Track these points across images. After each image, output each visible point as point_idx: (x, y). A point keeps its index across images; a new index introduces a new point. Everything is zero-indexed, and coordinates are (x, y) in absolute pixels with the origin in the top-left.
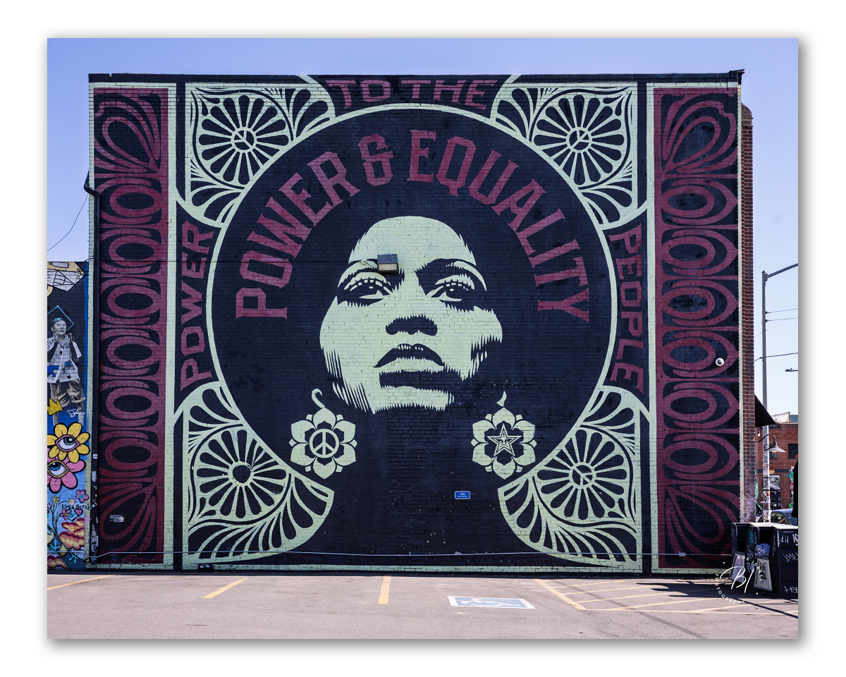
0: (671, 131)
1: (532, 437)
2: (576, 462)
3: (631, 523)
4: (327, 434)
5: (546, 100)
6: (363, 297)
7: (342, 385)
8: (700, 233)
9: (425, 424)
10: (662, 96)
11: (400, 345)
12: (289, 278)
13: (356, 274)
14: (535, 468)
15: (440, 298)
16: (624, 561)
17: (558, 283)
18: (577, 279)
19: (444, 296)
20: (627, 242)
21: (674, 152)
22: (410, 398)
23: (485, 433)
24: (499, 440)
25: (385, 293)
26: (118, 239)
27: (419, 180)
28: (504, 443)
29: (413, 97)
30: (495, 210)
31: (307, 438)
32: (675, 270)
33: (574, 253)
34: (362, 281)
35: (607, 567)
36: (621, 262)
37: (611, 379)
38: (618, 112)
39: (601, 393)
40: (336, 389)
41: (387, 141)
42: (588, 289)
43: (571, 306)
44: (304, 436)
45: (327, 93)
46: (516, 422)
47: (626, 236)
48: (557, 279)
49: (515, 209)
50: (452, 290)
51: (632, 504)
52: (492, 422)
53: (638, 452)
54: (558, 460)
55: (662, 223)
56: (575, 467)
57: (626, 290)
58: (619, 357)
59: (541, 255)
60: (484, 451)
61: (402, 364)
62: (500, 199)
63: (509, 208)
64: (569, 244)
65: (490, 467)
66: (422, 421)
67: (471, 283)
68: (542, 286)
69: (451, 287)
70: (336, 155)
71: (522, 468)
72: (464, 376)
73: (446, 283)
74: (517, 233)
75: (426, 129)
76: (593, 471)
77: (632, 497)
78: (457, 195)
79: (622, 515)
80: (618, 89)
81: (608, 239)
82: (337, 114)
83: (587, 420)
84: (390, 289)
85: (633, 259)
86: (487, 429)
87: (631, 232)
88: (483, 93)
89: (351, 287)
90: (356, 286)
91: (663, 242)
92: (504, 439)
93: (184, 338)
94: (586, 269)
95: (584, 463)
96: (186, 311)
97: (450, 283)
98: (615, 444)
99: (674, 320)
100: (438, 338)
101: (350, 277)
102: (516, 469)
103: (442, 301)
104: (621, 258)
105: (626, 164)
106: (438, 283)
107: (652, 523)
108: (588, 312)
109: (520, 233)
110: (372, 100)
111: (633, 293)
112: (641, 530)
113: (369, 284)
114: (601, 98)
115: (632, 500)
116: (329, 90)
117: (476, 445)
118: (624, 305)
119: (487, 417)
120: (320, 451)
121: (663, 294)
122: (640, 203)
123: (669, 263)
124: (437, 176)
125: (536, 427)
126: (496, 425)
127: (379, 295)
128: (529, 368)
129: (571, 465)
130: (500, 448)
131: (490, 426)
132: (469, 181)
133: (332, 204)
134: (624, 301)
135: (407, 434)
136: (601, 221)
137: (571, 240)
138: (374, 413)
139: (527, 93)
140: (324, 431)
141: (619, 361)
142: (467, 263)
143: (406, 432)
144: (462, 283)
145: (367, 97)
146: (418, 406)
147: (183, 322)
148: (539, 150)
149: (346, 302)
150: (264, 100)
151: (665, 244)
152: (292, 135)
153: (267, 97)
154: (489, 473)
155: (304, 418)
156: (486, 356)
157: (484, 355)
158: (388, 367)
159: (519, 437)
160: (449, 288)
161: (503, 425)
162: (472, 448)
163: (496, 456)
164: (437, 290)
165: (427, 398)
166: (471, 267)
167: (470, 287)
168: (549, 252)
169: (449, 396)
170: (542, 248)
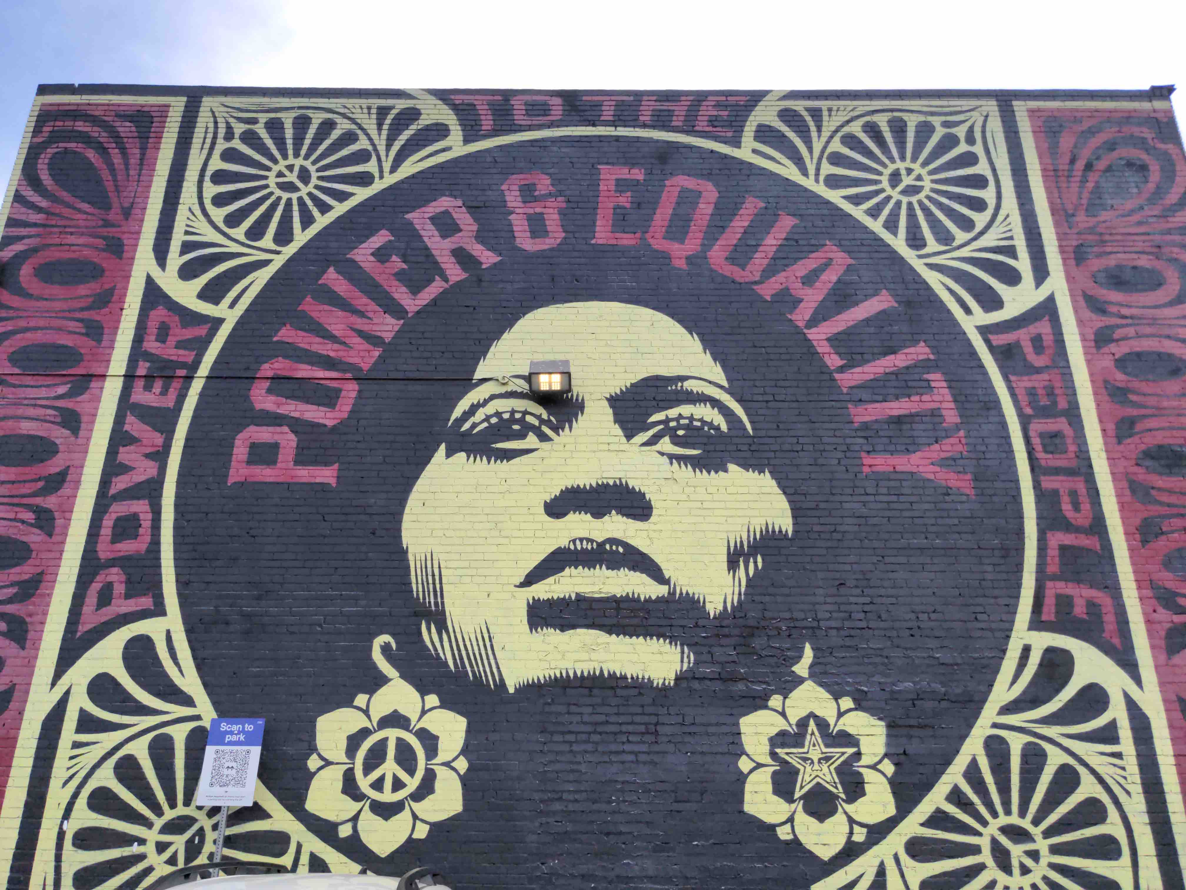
0: (1071, 169)
1: (882, 751)
2: (995, 814)
4: (400, 741)
5: (839, 124)
6: (500, 445)
7: (442, 625)
8: (1166, 331)
9: (628, 719)
10: (1043, 119)
11: (574, 541)
12: (348, 408)
13: (486, 402)
14: (897, 830)
15: (658, 447)
17: (898, 420)
18: (935, 414)
19: (666, 445)
20: (1028, 348)
21: (1084, 201)
22: (594, 656)
23: (771, 740)
24: (805, 759)
25: (543, 438)
26: (19, 336)
27: (614, 242)
28: (816, 767)
29: (602, 118)
30: (761, 292)
31: (351, 750)
32: (1133, 397)
33: (926, 366)
34: (498, 414)
36: (1023, 383)
37: (1044, 618)
38: (970, 141)
39: (1027, 648)
40: (428, 636)
41: (556, 181)
43: (932, 464)
44: (344, 745)
45: (451, 112)
46: (840, 715)
47: (1023, 336)
48: (896, 413)
49: (798, 290)
50: (681, 433)
52: (783, 714)
53: (1137, 789)
54: (951, 809)
55: (1088, 314)
56: (992, 830)
57: (1042, 436)
58: (1053, 568)
59: (858, 369)
60: (770, 787)
61: (579, 580)
62: (769, 272)
63: (787, 289)
64: (911, 350)
65: (788, 827)
66: (622, 710)
67: (719, 420)
68: (865, 426)
69: (679, 427)
70: (460, 203)
71: (865, 830)
72: (714, 607)
73: (667, 421)
74: (805, 331)
75: (625, 164)
76: (1039, 838)
78: (685, 267)
80: (964, 109)
81: (987, 342)
82: (467, 141)
83: (1006, 710)
84: (556, 429)
85: (1046, 376)
86: (774, 731)
87: (1034, 329)
88: (726, 113)
89: (474, 426)
90: (485, 424)
91: (1098, 347)
92: (815, 755)
93: (108, 522)
94: (953, 395)
95: (1014, 819)
96: (125, 469)
97: (677, 420)
98: (1081, 770)
99: (1153, 492)
100: (653, 527)
101: (475, 408)
102: (851, 833)
103: (662, 454)
104: (1019, 374)
105: (1000, 218)
106: (652, 419)
108: (969, 476)
109: (813, 330)
110: (529, 123)
111: (1057, 441)
113: (512, 420)
114: (935, 120)
116: (455, 108)
117: (751, 771)
118: (1043, 463)
119: (771, 703)
120: (378, 785)
121: (1119, 443)
122: (1039, 281)
123: (1119, 385)
124: (648, 236)
125: (889, 726)
126: (793, 720)
127: (531, 441)
128: (858, 591)
129: (984, 823)
130: (807, 778)
131: (780, 724)
132: (707, 245)
133: (446, 281)
134: (1040, 455)
135: (587, 742)
136: (968, 311)
137: (915, 342)
138: (511, 690)
139: (804, 113)
140: (392, 734)
141: (1055, 578)
142: (710, 382)
143: (584, 737)
144: (701, 420)
145: (520, 117)
147: (112, 491)
148: (835, 196)
149: (463, 455)
150: (338, 121)
151: (1102, 351)
152: (381, 171)
153: (344, 116)
154: (787, 843)
155: (349, 703)
156: (760, 565)
157: (755, 562)
158: (547, 588)
159: (851, 751)
160: (675, 429)
161: (812, 722)
162: (741, 779)
163: (801, 798)
164: (651, 433)
165: (635, 658)
166: (718, 390)
167: (718, 428)
168: (873, 364)
169: (683, 652)
170: (859, 357)
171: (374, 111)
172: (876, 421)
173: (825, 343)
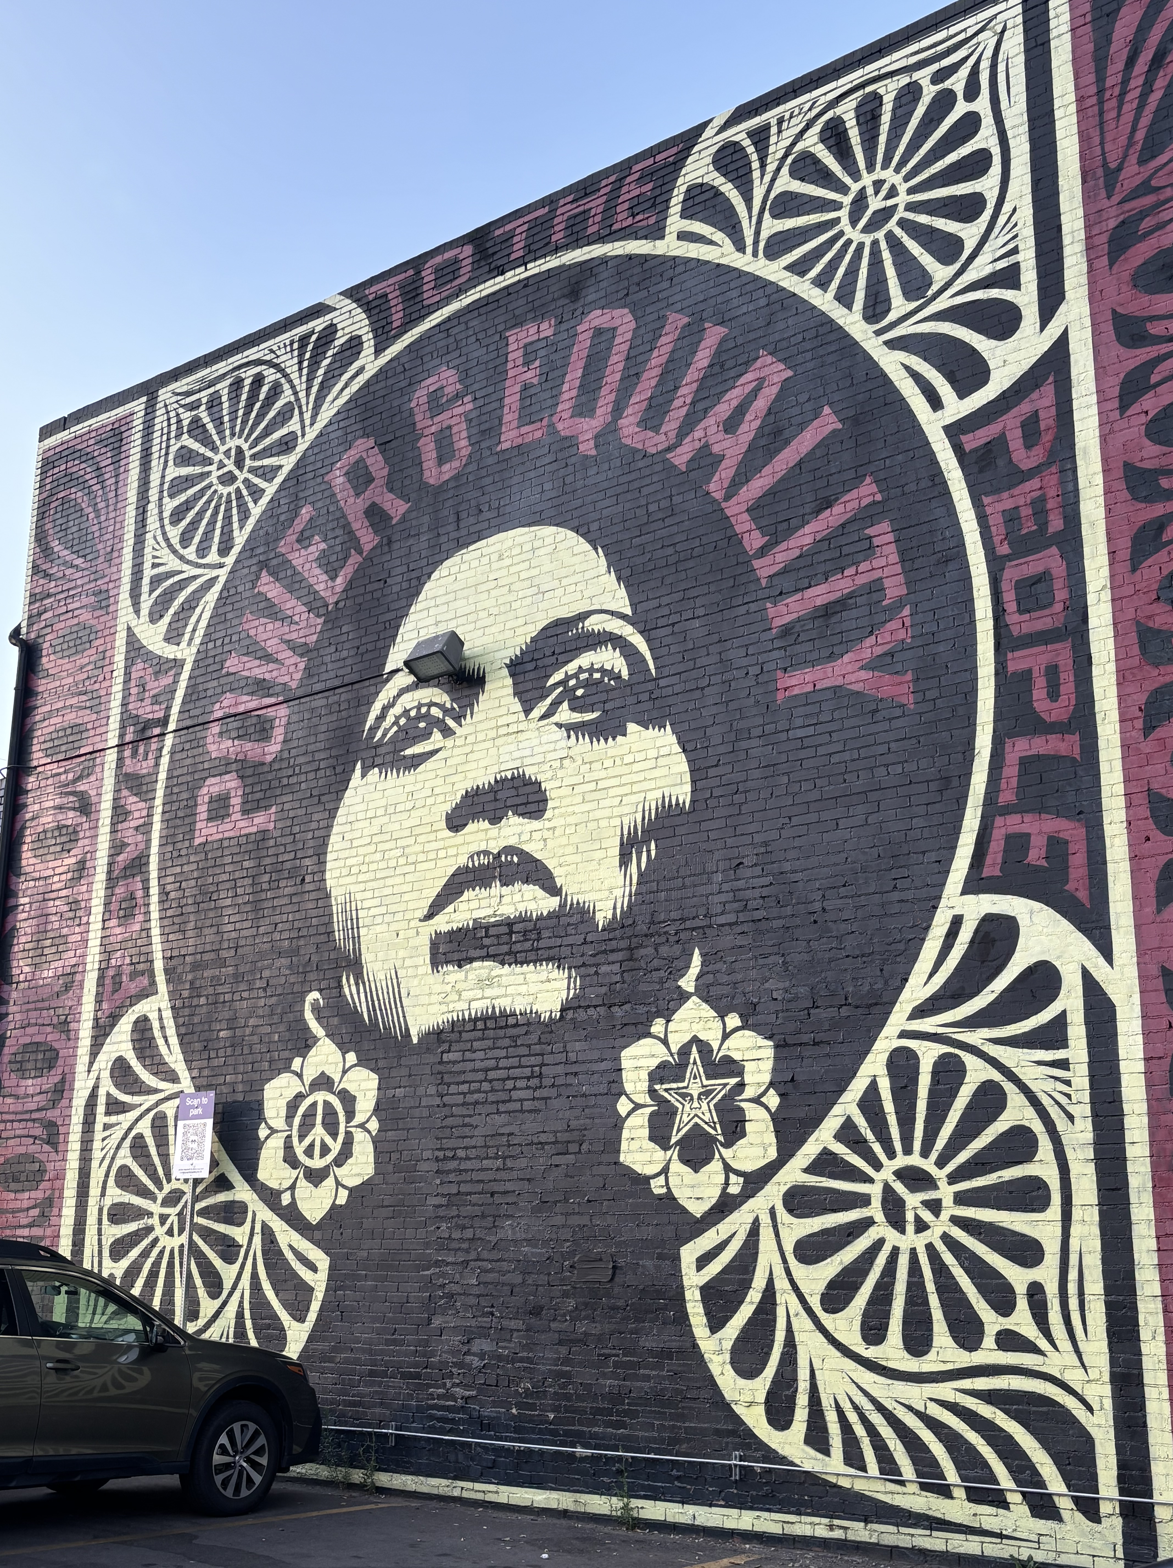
0: (1125, 82)
1: (767, 1078)
3: (1074, 1377)
4: (327, 1104)
5: (788, 142)
6: (409, 752)
7: (359, 976)
9: (516, 1062)
11: (472, 857)
12: (280, 738)
13: (396, 700)
14: (775, 1179)
15: (556, 718)
16: (1060, 1519)
17: (827, 612)
18: (876, 588)
19: (565, 714)
20: (1015, 441)
21: (1140, 135)
22: (489, 992)
23: (650, 1074)
24: (684, 1096)
25: (447, 732)
27: (520, 441)
28: (696, 1104)
29: (513, 257)
30: (675, 461)
31: (290, 1117)
32: (1166, 483)
33: (868, 515)
34: (406, 713)
35: (1001, 1536)
36: (997, 506)
37: (987, 873)
38: (971, 92)
39: (957, 922)
40: (349, 988)
41: (465, 375)
42: (906, 611)
43: (862, 668)
44: (283, 1113)
45: (364, 316)
46: (726, 1036)
47: (1010, 424)
48: (819, 602)
50: (580, 692)
51: (1073, 1303)
52: (665, 1042)
55: (1117, 349)
56: (886, 1174)
57: (1020, 585)
58: (1007, 797)
59: (783, 546)
60: (646, 1132)
62: (684, 428)
63: (707, 446)
64: (854, 494)
65: (661, 1180)
66: (511, 1052)
67: (621, 665)
68: (786, 631)
69: (579, 685)
70: (371, 442)
71: (741, 1180)
72: (604, 915)
73: (568, 678)
74: (724, 505)
76: (943, 1184)
77: (1073, 1275)
78: (593, 452)
79: (1043, 1344)
81: (956, 450)
82: (378, 351)
83: (920, 1012)
84: (458, 719)
85: (1035, 483)
86: (654, 1063)
87: (1025, 408)
89: (386, 732)
90: (395, 728)
91: (1123, 407)
92: (695, 1090)
93: (114, 907)
94: (902, 553)
95: (915, 1160)
96: (124, 845)
97: (576, 676)
100: (548, 824)
101: (385, 709)
102: (727, 1183)
103: (560, 726)
104: (998, 491)
105: (1002, 220)
106: (551, 681)
107: (1148, 1378)
108: (909, 676)
109: (734, 500)
110: (437, 298)
111: (1041, 587)
112: (1108, 1403)
113: (419, 717)
114: (923, 76)
115: (1072, 1288)
116: (368, 307)
117: (629, 1114)
118: (1015, 631)
119: (653, 1030)
120: (309, 1152)
121: (1134, 570)
122: (1046, 314)
123: (1147, 465)
124: (555, 419)
125: (776, 1047)
126: (674, 1049)
127: (436, 739)
128: (758, 870)
130: (686, 1119)
131: (663, 1054)
132: (618, 410)
134: (1012, 618)
138: (415, 1040)
139: (747, 143)
140: (320, 1097)
141: (1007, 810)
142: (612, 613)
143: (476, 1086)
144: (602, 670)
145: (430, 293)
146: (504, 1015)
147: (116, 872)
148: (776, 271)
149: (376, 770)
150: (265, 373)
151: (1128, 413)
152: (303, 428)
153: (270, 364)
154: (660, 1198)
155: (287, 1068)
156: (653, 853)
157: (649, 851)
158: (447, 918)
159: (733, 1081)
160: (575, 688)
161: (694, 1049)
162: (618, 1123)
163: (677, 1143)
164: (549, 700)
165: (523, 989)
166: (621, 622)
167: (618, 677)
168: (800, 533)
169: (570, 977)
170: (785, 525)
171: (296, 346)
172: (799, 620)
173: (746, 516)
